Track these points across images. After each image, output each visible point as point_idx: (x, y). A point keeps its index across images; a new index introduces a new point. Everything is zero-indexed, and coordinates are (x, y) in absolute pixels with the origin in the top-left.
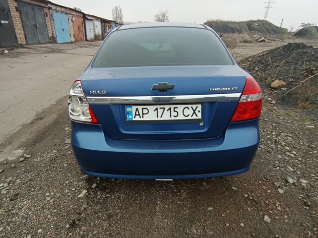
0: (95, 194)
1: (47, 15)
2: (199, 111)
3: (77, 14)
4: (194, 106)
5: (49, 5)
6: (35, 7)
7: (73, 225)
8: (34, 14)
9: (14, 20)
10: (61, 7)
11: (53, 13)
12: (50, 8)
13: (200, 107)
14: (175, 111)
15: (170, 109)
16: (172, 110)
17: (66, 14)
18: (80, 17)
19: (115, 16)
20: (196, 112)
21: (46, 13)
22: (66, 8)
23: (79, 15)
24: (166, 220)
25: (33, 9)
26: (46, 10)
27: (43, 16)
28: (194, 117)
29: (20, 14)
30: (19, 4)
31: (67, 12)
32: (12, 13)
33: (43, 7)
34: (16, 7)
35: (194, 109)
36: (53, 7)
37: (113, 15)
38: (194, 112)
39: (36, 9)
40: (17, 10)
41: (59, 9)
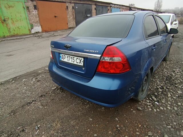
0: (57, 90)
1: (109, 10)
2: (82, 62)
3: (126, 8)
4: (81, 58)
5: (111, 5)
6: (104, 7)
7: (41, 96)
8: (103, 10)
9: (93, 14)
10: (117, 5)
11: (112, 9)
12: (111, 6)
13: (83, 59)
14: (73, 59)
15: (72, 58)
16: (73, 58)
17: (120, 8)
18: (128, 9)
19: (156, 6)
20: (81, 61)
21: (109, 9)
22: (120, 5)
23: (127, 8)
24: (68, 112)
25: (103, 8)
26: (109, 8)
27: (107, 11)
28: (80, 64)
29: (96, 11)
30: (96, 7)
31: (120, 7)
32: (93, 11)
33: (108, 6)
34: (95, 8)
35: (80, 60)
36: (113, 6)
37: (155, 5)
38: (80, 62)
39: (104, 8)
40: (95, 9)
41: (116, 6)
